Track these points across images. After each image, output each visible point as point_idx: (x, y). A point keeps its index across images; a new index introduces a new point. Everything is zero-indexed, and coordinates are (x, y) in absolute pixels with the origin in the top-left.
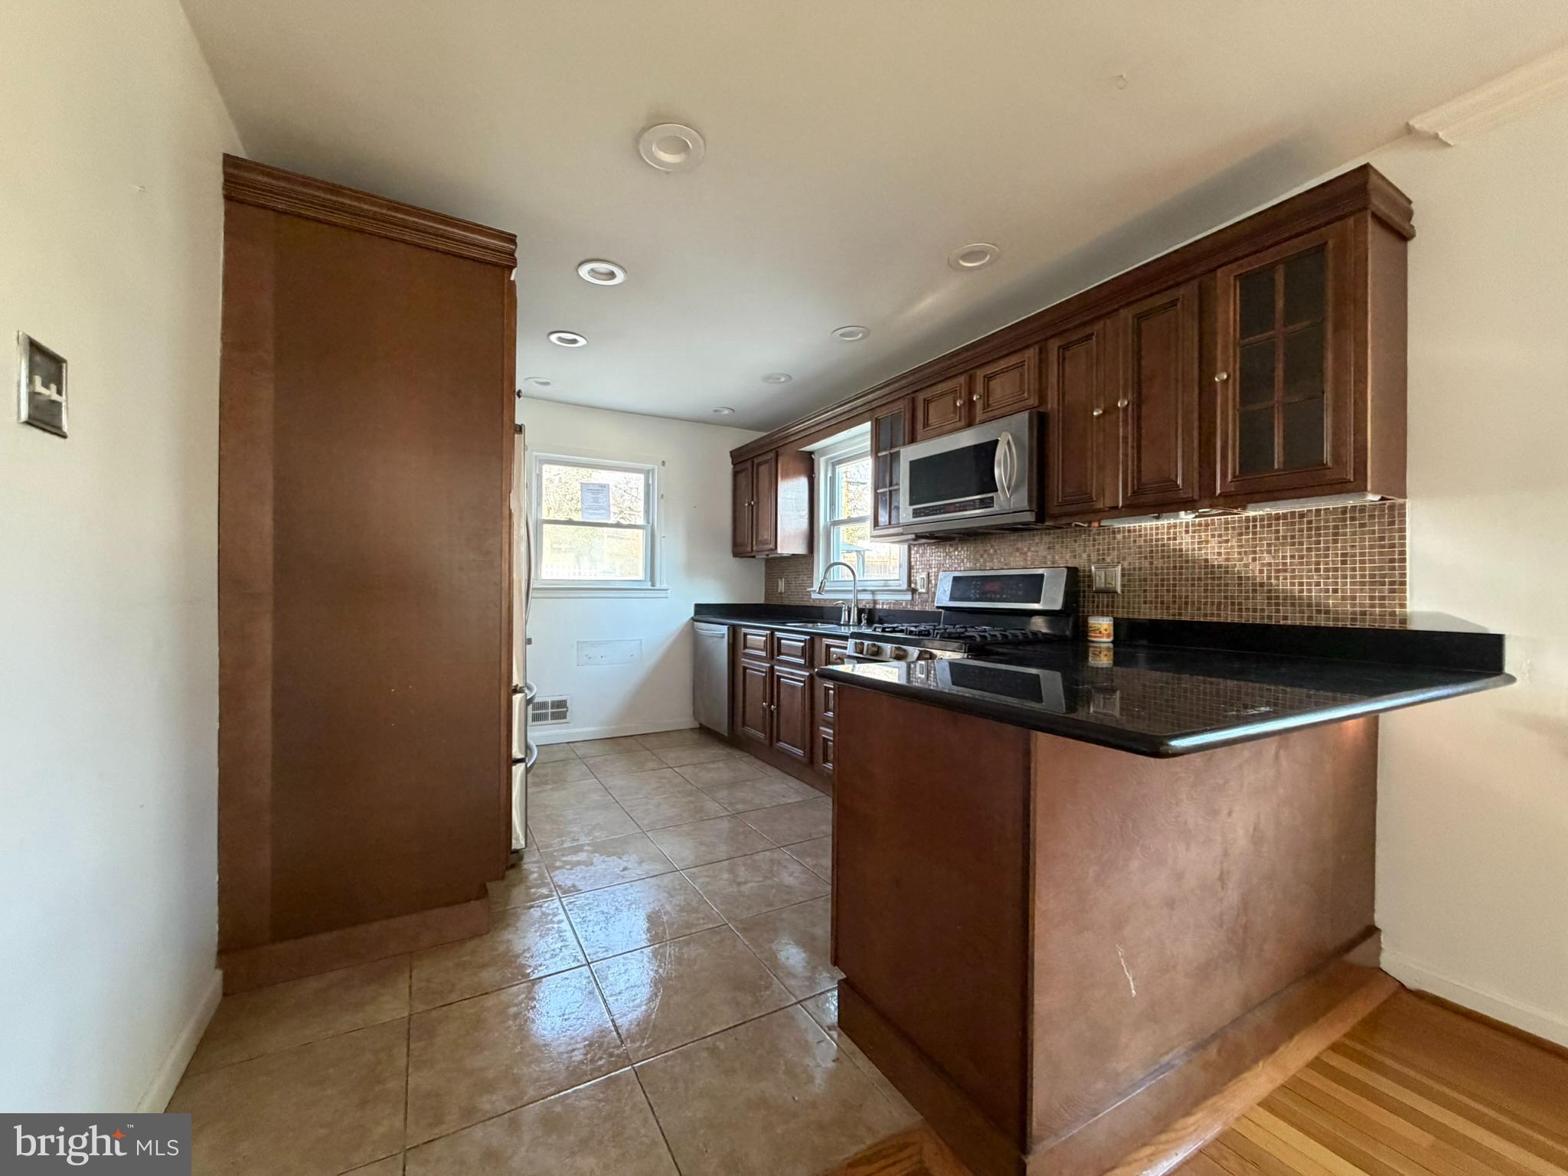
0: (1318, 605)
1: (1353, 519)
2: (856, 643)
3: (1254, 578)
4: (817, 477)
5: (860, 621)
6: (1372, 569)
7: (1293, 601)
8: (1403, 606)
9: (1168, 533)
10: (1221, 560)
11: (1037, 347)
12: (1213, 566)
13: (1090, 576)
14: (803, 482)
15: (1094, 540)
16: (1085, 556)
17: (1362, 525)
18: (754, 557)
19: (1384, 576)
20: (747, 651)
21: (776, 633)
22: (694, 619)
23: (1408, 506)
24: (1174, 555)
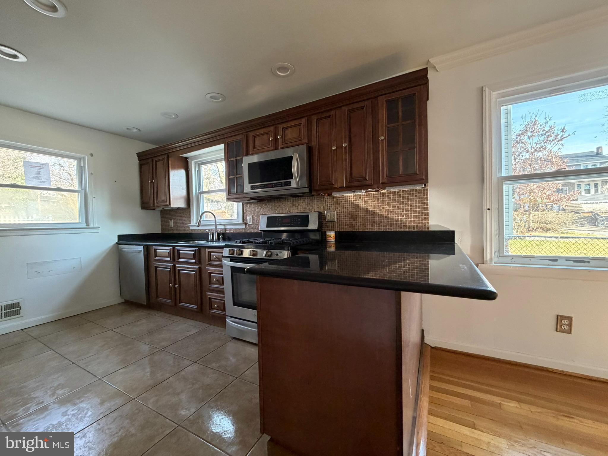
0: (404, 223)
1: (413, 194)
2: (229, 250)
3: (383, 215)
4: (190, 170)
5: (219, 239)
6: (419, 211)
7: (396, 222)
8: (428, 223)
9: (354, 198)
10: (372, 208)
11: (306, 118)
12: (369, 211)
13: (324, 215)
14: (182, 172)
15: (326, 201)
16: (322, 207)
17: (416, 196)
18: (154, 209)
19: (422, 213)
20: (157, 258)
21: (176, 248)
22: (118, 244)
23: (429, 189)
24: (356, 207)
